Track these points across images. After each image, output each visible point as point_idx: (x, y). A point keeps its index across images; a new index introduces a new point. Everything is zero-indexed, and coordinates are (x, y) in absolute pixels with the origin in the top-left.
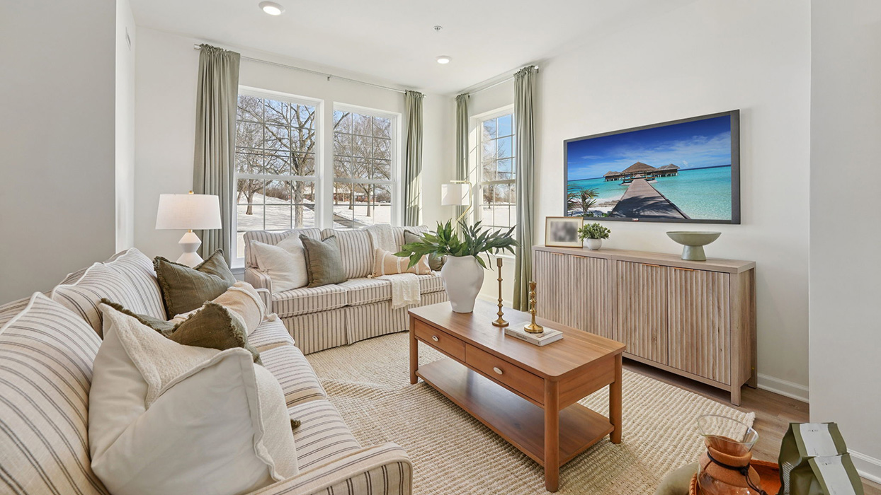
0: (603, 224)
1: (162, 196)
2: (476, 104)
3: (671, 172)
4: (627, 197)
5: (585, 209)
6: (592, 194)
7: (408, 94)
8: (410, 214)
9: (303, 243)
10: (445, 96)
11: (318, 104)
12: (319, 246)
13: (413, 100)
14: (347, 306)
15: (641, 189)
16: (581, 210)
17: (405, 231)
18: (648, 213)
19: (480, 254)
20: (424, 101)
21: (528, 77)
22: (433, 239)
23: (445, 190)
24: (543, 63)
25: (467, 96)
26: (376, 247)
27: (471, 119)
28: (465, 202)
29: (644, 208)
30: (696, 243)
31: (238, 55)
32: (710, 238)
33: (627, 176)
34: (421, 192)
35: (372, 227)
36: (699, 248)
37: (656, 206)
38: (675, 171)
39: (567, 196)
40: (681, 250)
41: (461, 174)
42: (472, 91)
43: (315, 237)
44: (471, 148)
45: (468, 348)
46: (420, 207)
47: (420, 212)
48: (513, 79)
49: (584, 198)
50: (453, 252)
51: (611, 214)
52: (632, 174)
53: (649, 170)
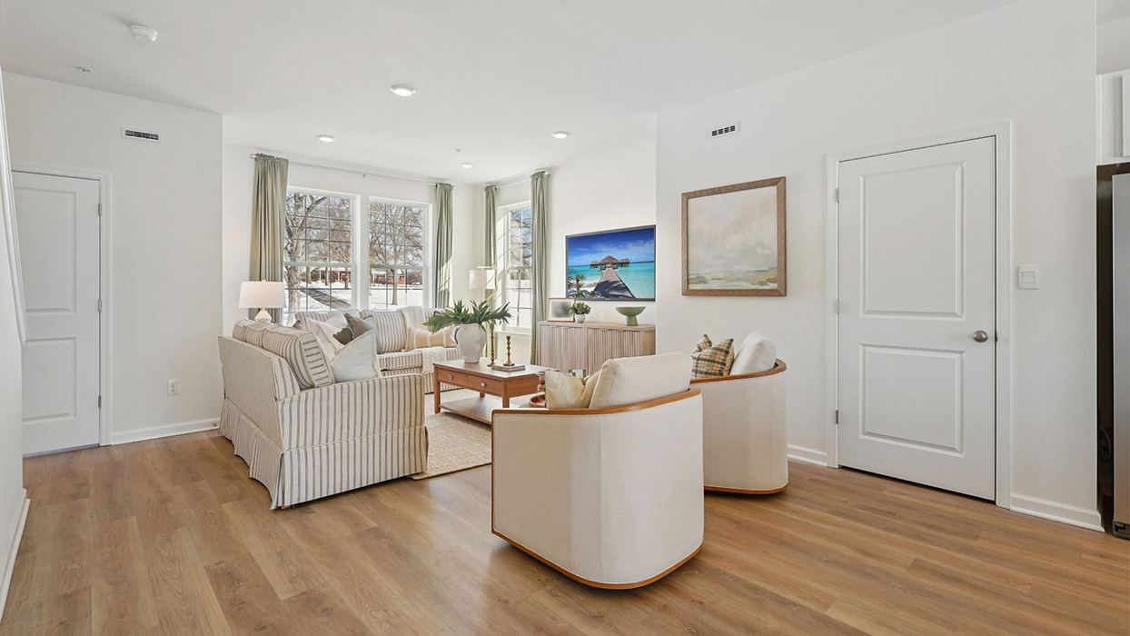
0: (586, 303)
1: (243, 283)
2: (503, 196)
3: (625, 264)
4: (602, 281)
5: (578, 289)
6: (582, 278)
7: (439, 186)
8: (441, 296)
9: (348, 321)
10: (475, 186)
11: (354, 198)
12: (362, 323)
13: (443, 192)
14: (385, 370)
15: (611, 275)
16: (575, 289)
17: (435, 312)
18: (613, 293)
19: (483, 323)
20: (454, 192)
21: (541, 180)
22: (452, 313)
23: (472, 275)
24: (552, 170)
25: (494, 189)
26: (408, 326)
27: (499, 209)
28: (491, 286)
29: (612, 289)
30: (631, 314)
31: (287, 160)
32: (640, 310)
33: (601, 266)
34: (451, 277)
35: (405, 309)
36: (633, 318)
37: (618, 288)
38: (628, 263)
39: (568, 278)
40: (624, 319)
41: (489, 262)
42: (499, 183)
43: (356, 316)
44: (498, 236)
45: (469, 377)
46: (451, 290)
47: (451, 296)
48: (530, 180)
49: (578, 281)
50: (464, 321)
51: (593, 293)
52: (605, 264)
53: (614, 262)
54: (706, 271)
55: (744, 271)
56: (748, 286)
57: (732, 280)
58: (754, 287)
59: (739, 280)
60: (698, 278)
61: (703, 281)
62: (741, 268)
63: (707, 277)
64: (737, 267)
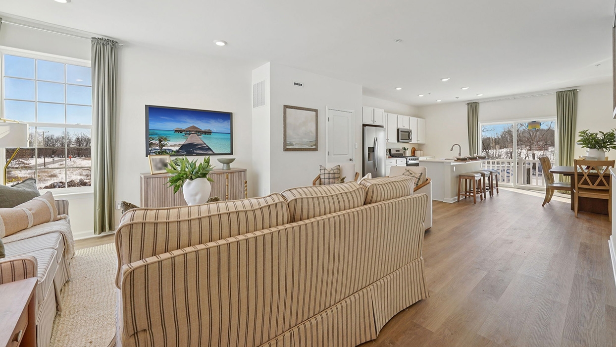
3: (208, 133)
4: (187, 143)
5: (161, 148)
6: (166, 139)
15: (196, 139)
16: (158, 148)
18: (198, 152)
29: (196, 149)
30: (226, 163)
32: (230, 161)
33: (188, 132)
37: (202, 149)
38: (211, 133)
39: (148, 139)
49: (160, 141)
51: (177, 151)
52: (190, 131)
53: (199, 130)
54: (293, 140)
55: (307, 141)
56: (308, 147)
57: (302, 145)
58: (309, 147)
59: (304, 144)
60: (290, 143)
61: (292, 144)
62: (305, 140)
63: (294, 143)
64: (304, 140)
